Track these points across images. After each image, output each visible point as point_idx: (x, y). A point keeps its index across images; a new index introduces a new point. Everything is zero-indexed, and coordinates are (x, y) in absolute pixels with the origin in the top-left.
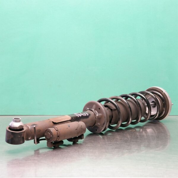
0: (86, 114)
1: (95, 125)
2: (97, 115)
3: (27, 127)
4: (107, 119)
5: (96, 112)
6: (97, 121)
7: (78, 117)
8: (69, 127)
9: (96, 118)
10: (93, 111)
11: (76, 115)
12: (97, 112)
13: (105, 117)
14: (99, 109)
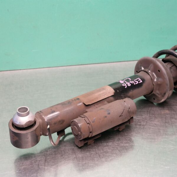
0: (137, 80)
1: (152, 93)
2: (155, 80)
3: (41, 119)
4: (170, 86)
5: (153, 75)
6: (154, 88)
7: (126, 87)
8: (109, 114)
9: (153, 85)
10: (149, 74)
11: (123, 85)
12: (155, 75)
13: (167, 85)
14: (159, 71)
